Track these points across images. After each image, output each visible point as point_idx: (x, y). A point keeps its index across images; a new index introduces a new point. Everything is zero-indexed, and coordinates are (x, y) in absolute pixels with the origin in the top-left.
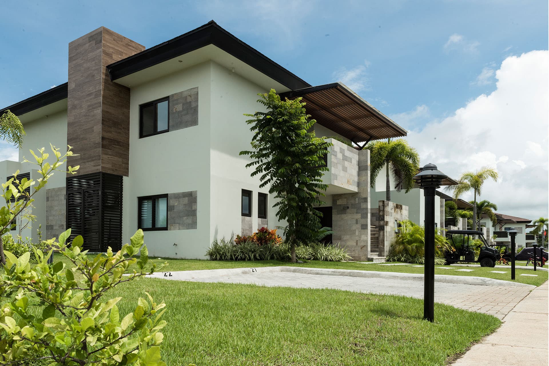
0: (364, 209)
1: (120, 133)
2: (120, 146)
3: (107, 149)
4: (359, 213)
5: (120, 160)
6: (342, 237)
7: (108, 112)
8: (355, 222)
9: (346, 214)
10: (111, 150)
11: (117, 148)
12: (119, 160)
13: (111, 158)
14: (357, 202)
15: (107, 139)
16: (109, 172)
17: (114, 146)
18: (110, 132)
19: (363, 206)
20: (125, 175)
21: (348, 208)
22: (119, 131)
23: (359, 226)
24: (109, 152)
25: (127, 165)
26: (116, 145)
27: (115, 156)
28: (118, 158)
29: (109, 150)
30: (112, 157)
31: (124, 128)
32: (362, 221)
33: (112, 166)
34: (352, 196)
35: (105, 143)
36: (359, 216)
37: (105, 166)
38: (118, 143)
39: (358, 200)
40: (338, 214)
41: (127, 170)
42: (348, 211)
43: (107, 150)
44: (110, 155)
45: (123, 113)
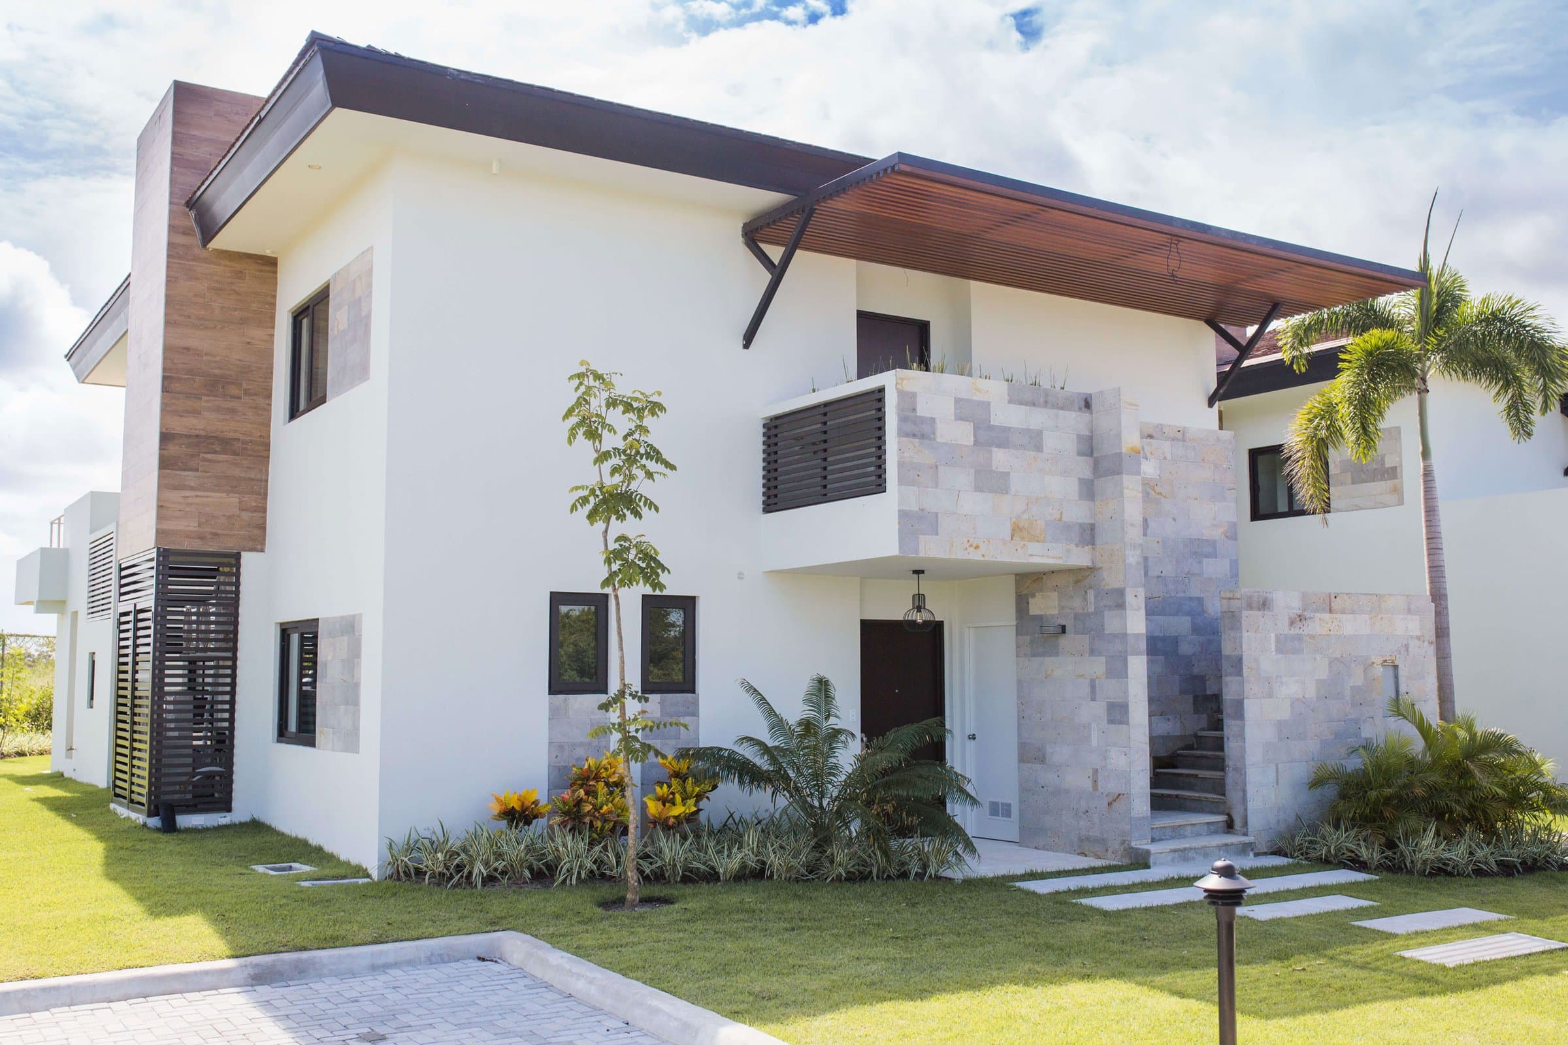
0: (1115, 636)
1: (233, 411)
2: (235, 453)
3: (183, 470)
4: (1100, 654)
5: (234, 499)
6: (1049, 750)
7: (188, 349)
8: (1086, 690)
9: (1057, 654)
10: (197, 470)
11: (219, 462)
12: (225, 502)
13: (197, 496)
14: (1092, 610)
15: (181, 436)
16: (186, 545)
17: (209, 456)
18: (196, 412)
19: (1111, 624)
20: (252, 550)
21: (1063, 629)
22: (230, 405)
23: (1098, 709)
24: (190, 477)
25: (260, 514)
26: (215, 452)
27: (213, 491)
28: (224, 495)
29: (187, 473)
30: (199, 493)
31: (247, 392)
32: (1109, 690)
33: (199, 525)
34: (1077, 582)
35: (173, 449)
36: (1097, 666)
37: (172, 528)
38: (225, 444)
39: (1096, 597)
40: (1034, 655)
41: (257, 532)
42: (1064, 641)
43: (178, 472)
44: (192, 488)
45: (249, 343)
